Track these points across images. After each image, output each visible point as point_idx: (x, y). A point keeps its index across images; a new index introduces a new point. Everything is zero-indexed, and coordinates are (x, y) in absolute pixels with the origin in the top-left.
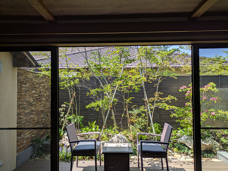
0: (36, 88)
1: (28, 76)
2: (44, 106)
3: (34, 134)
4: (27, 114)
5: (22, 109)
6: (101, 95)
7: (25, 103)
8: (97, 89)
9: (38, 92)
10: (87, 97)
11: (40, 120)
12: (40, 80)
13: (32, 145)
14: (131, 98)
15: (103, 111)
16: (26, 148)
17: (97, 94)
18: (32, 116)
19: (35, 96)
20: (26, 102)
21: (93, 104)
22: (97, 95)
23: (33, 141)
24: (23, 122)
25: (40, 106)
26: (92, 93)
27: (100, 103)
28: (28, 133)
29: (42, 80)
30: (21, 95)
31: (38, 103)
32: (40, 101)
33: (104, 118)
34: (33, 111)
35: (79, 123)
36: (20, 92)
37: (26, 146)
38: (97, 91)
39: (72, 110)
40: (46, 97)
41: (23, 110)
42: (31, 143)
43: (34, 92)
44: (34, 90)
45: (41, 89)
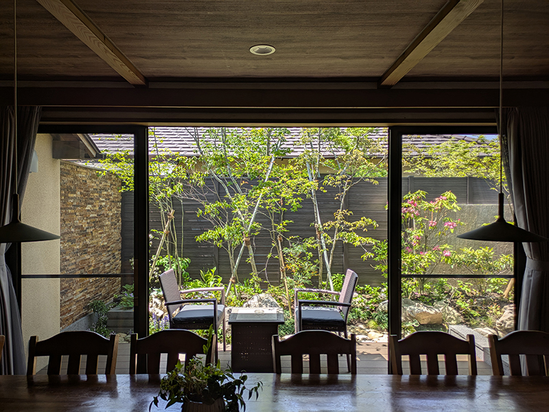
0: (92, 199)
1: (79, 175)
2: (108, 236)
3: (89, 293)
4: (77, 252)
5: (68, 241)
6: (226, 216)
7: (73, 230)
8: (218, 204)
9: (98, 208)
10: (198, 218)
11: (101, 265)
12: (101, 183)
13: (86, 314)
14: (287, 221)
15: (231, 247)
16: (76, 320)
17: (218, 213)
18: (87, 257)
19: (91, 216)
20: (76, 227)
21: (210, 234)
22: (219, 215)
23: (88, 308)
24: (70, 268)
25: (101, 237)
26: (209, 211)
27: (224, 231)
28: (80, 290)
29: (105, 184)
30: (66, 213)
31: (97, 231)
32: (100, 227)
33: (232, 261)
34: (87, 246)
35: (182, 272)
36: (65, 209)
37: (76, 315)
38: (220, 207)
39: (167, 245)
40: (112, 219)
41: (70, 244)
42: (84, 311)
43: (89, 207)
44: (89, 204)
45: (103, 201)
